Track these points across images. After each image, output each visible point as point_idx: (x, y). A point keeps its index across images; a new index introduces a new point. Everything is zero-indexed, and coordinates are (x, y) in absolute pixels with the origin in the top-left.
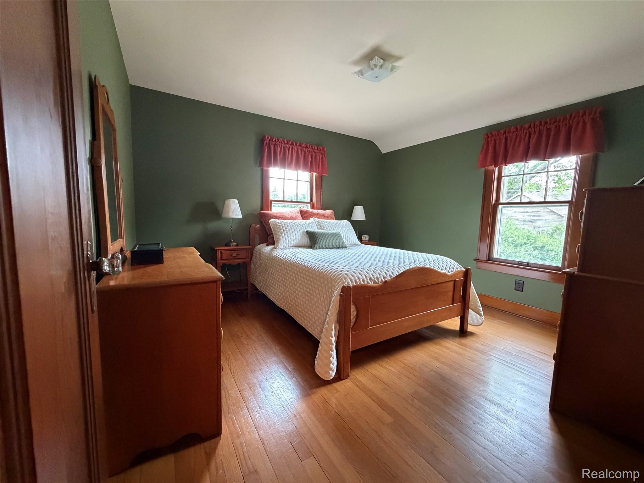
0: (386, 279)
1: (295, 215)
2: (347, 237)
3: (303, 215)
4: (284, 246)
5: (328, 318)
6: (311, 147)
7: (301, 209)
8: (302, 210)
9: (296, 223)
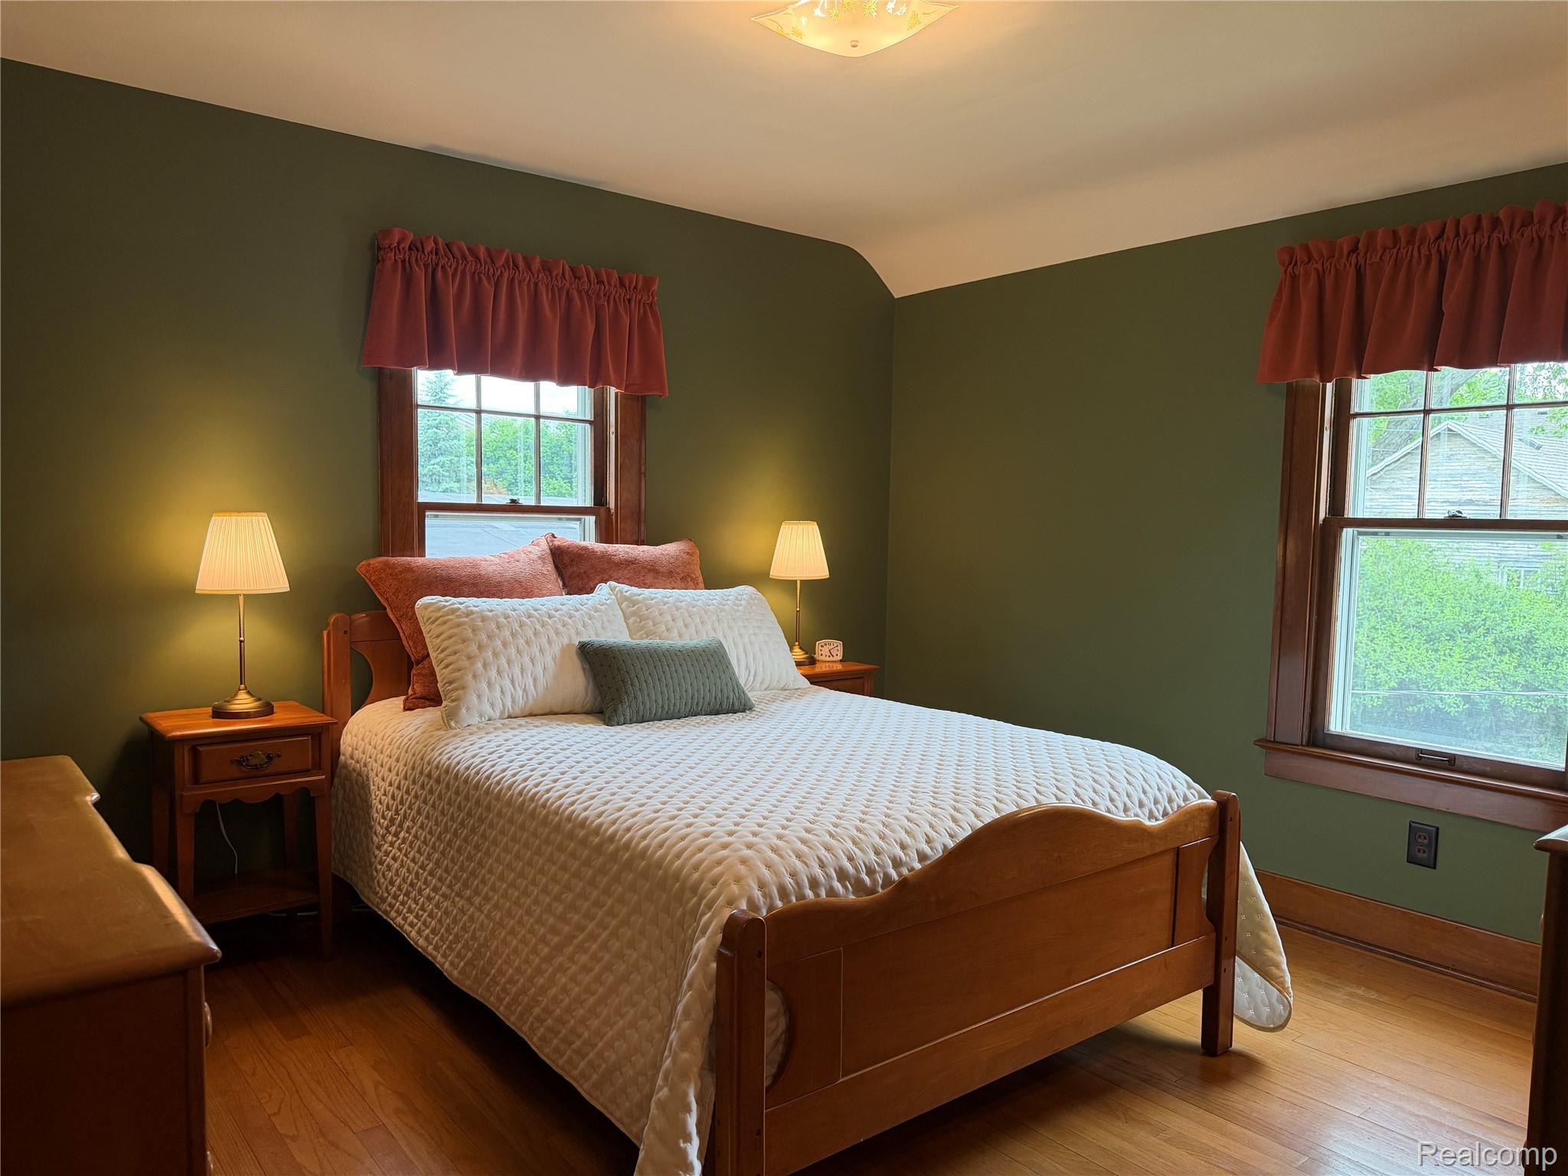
0: (905, 871)
1: (528, 570)
2: (754, 659)
3: (565, 566)
4: (481, 716)
5: (669, 1060)
6: (592, 274)
7: (557, 543)
8: (559, 548)
9: (536, 610)
